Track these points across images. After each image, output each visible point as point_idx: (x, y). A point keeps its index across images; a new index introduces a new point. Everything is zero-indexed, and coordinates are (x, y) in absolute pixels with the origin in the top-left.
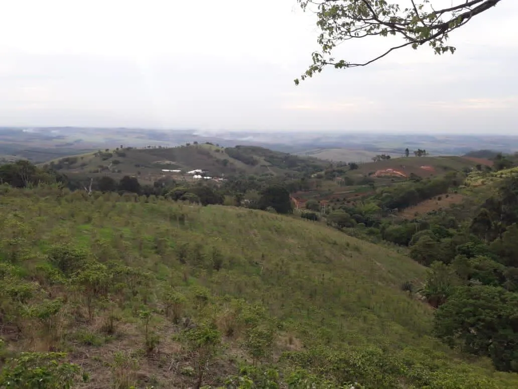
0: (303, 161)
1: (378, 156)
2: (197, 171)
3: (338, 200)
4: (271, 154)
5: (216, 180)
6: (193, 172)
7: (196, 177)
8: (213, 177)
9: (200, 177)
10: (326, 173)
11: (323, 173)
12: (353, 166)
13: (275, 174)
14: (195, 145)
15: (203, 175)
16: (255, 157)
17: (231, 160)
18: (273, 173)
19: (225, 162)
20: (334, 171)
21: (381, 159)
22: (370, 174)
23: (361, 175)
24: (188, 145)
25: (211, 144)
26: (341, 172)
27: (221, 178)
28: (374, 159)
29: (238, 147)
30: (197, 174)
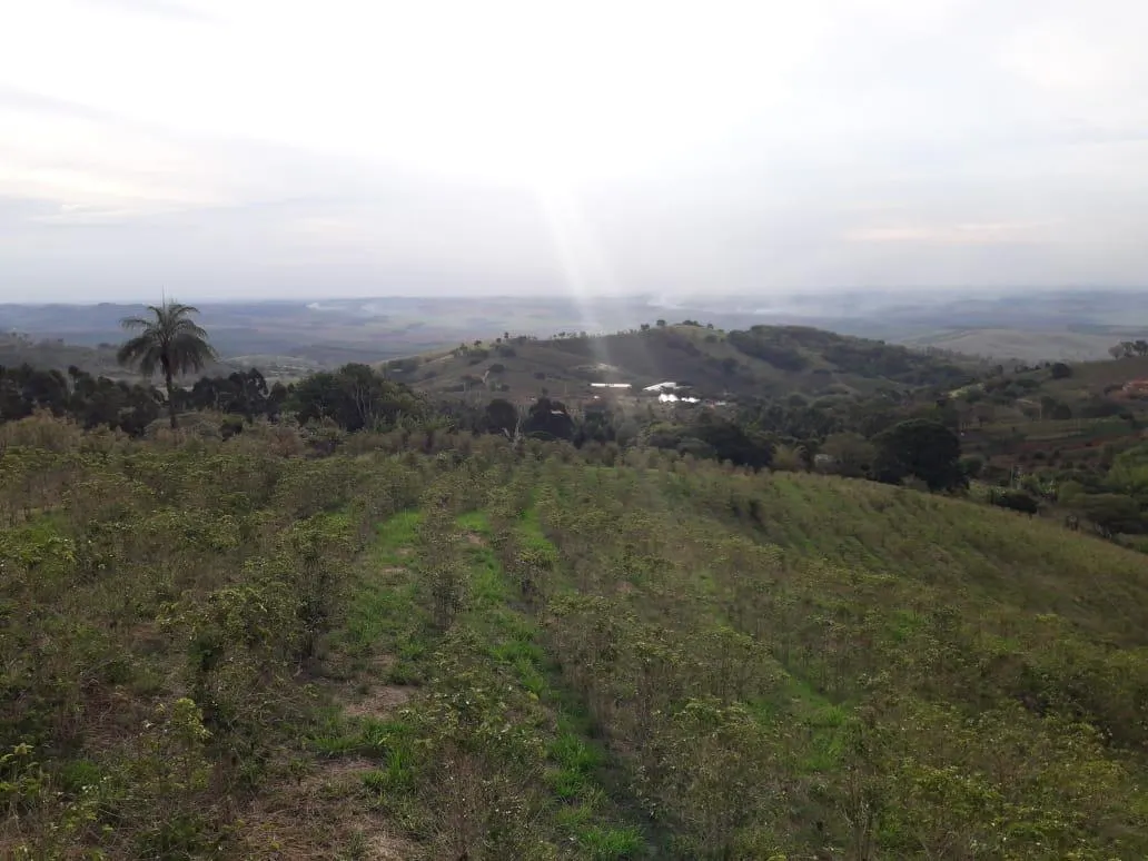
0: (918, 358)
1: (1127, 345)
2: (667, 384)
3: (1039, 457)
4: (839, 344)
5: (712, 406)
6: (656, 387)
7: (664, 398)
8: (701, 398)
9: (672, 398)
10: (989, 389)
11: (980, 386)
12: (1061, 371)
13: (852, 391)
14: (659, 327)
15: (679, 394)
16: (802, 351)
17: (743, 359)
18: (848, 389)
19: (729, 365)
20: (1008, 383)
21: (1135, 353)
22: (1108, 391)
23: (1084, 393)
24: (645, 327)
25: (695, 324)
26: (1029, 386)
27: (721, 400)
28: (1115, 352)
29: (757, 329)
30: (668, 391)
